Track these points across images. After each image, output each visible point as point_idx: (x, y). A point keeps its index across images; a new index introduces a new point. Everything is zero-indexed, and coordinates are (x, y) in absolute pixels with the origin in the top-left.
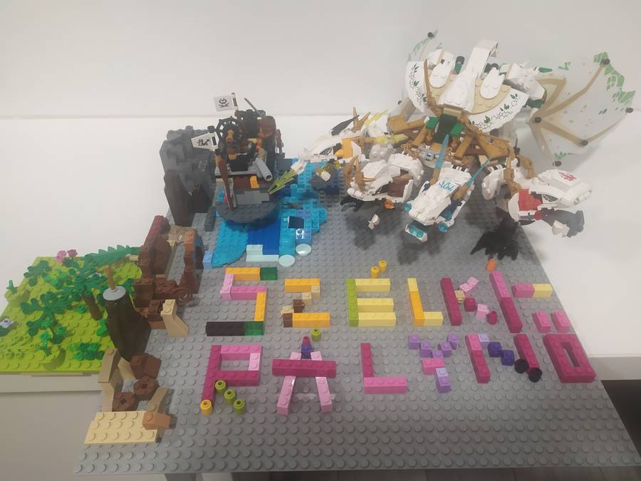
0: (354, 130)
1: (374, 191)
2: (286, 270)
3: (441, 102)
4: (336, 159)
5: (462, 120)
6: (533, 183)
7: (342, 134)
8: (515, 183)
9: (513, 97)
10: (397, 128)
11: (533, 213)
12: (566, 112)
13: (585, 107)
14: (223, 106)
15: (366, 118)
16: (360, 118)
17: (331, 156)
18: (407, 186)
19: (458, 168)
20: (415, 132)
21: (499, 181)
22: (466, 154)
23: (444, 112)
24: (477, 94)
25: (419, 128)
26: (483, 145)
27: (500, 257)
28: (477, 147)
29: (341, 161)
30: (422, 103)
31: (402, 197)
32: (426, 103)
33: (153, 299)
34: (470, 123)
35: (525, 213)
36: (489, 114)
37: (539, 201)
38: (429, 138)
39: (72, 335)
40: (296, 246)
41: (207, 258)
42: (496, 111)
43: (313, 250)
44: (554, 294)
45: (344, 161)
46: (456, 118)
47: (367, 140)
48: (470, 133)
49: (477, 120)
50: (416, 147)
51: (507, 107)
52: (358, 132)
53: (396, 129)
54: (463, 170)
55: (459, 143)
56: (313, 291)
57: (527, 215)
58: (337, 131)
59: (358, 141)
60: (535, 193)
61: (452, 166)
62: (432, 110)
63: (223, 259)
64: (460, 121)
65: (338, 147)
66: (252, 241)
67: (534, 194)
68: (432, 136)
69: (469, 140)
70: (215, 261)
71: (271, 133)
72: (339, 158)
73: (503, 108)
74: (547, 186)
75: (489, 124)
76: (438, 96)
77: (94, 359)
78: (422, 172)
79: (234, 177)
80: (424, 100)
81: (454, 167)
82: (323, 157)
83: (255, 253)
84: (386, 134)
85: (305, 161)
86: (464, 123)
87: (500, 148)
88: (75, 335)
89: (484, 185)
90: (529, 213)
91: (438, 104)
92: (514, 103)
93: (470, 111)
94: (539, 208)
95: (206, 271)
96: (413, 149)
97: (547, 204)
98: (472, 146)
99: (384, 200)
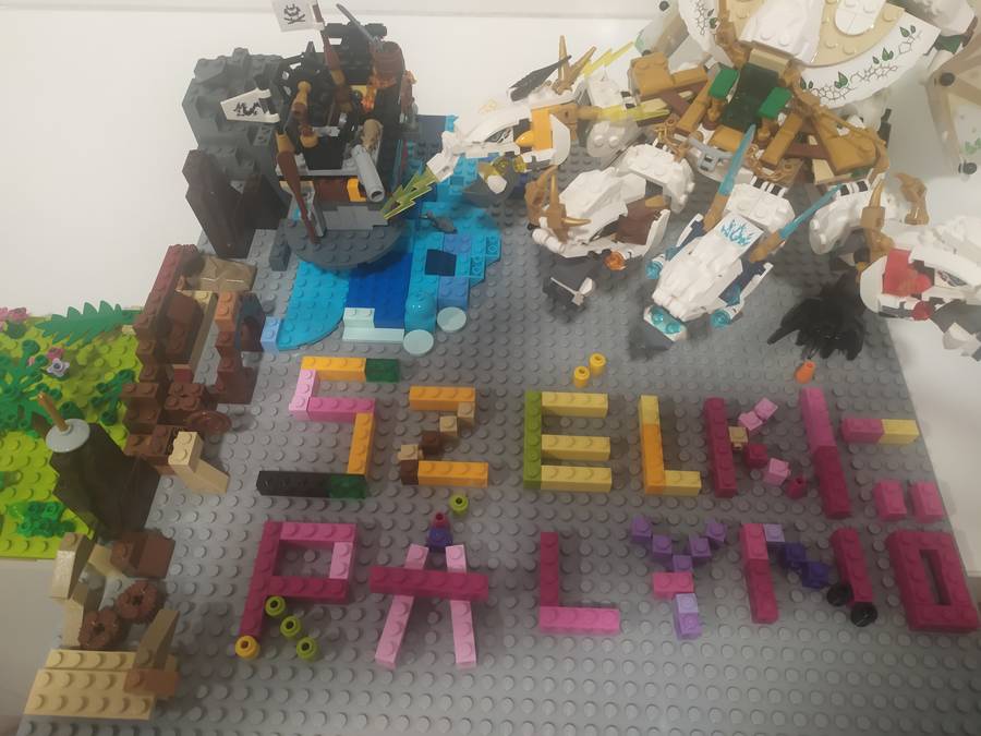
0: (559, 88)
1: (587, 237)
2: (414, 364)
3: (747, 35)
4: (517, 152)
5: (788, 81)
6: (921, 240)
7: (532, 98)
8: (883, 236)
9: (905, 33)
10: (648, 85)
11: (911, 304)
14: (293, 21)
15: (586, 59)
16: (571, 62)
17: (509, 145)
18: (655, 224)
19: (766, 184)
20: (686, 94)
21: (847, 225)
22: (786, 156)
23: (750, 61)
24: (828, 24)
25: (696, 87)
26: (825, 135)
28: (812, 141)
29: (527, 158)
30: (707, 30)
31: (644, 243)
32: (714, 31)
33: (159, 423)
34: (803, 85)
35: (892, 302)
36: (847, 70)
37: (928, 281)
38: (713, 115)
39: (17, 483)
40: (438, 312)
41: (268, 335)
42: (865, 62)
43: (469, 320)
44: (919, 440)
45: (534, 158)
46: (776, 74)
47: (585, 113)
48: (800, 109)
49: (819, 80)
50: (685, 134)
51: (888, 56)
52: (566, 92)
53: (646, 87)
54: (775, 191)
55: (775, 130)
56: (459, 415)
57: (897, 306)
58: (522, 90)
59: (564, 115)
60: (921, 263)
61: (755, 178)
62: (726, 50)
63: (299, 336)
64: (783, 81)
65: (523, 127)
66: (355, 301)
67: (919, 265)
68: (719, 109)
69: (797, 123)
70: (285, 339)
71: (393, 81)
72: (525, 149)
73: (880, 58)
74: (951, 253)
75: (844, 90)
76: (743, 18)
77: (53, 535)
78: (691, 186)
79: (316, 179)
80: (712, 24)
81: (758, 184)
82: (492, 148)
83: (360, 325)
84: (625, 94)
85: (456, 155)
86: (791, 87)
87: (860, 148)
88: (21, 484)
89: (816, 224)
90: (902, 304)
91: (741, 39)
92: (905, 48)
93: (807, 62)
94: (926, 296)
95: (268, 356)
96: (678, 137)
97: (942, 291)
98: (802, 138)
99: (607, 252)
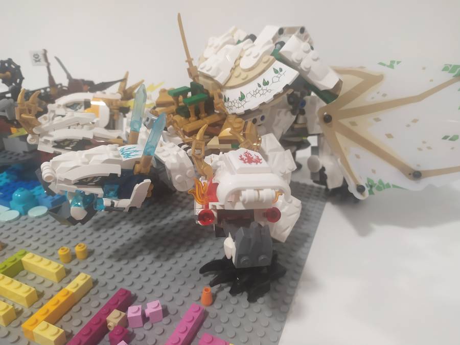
9: (276, 72)
12: (377, 120)
13: (415, 121)
27: (233, 292)
34: (225, 100)
36: (245, 91)
42: (252, 86)
51: (266, 83)
59: (111, 103)
73: (262, 84)
92: (276, 79)
